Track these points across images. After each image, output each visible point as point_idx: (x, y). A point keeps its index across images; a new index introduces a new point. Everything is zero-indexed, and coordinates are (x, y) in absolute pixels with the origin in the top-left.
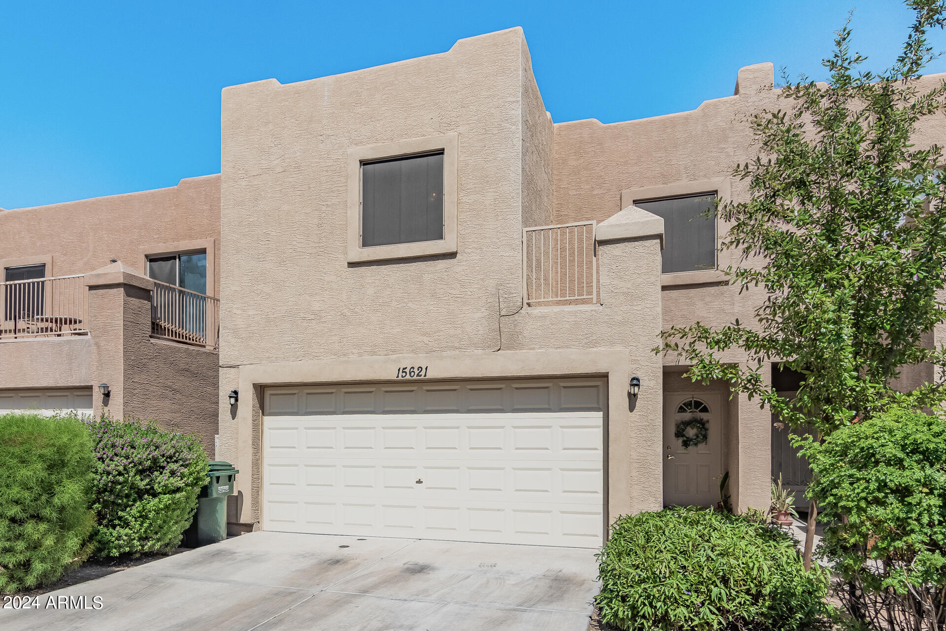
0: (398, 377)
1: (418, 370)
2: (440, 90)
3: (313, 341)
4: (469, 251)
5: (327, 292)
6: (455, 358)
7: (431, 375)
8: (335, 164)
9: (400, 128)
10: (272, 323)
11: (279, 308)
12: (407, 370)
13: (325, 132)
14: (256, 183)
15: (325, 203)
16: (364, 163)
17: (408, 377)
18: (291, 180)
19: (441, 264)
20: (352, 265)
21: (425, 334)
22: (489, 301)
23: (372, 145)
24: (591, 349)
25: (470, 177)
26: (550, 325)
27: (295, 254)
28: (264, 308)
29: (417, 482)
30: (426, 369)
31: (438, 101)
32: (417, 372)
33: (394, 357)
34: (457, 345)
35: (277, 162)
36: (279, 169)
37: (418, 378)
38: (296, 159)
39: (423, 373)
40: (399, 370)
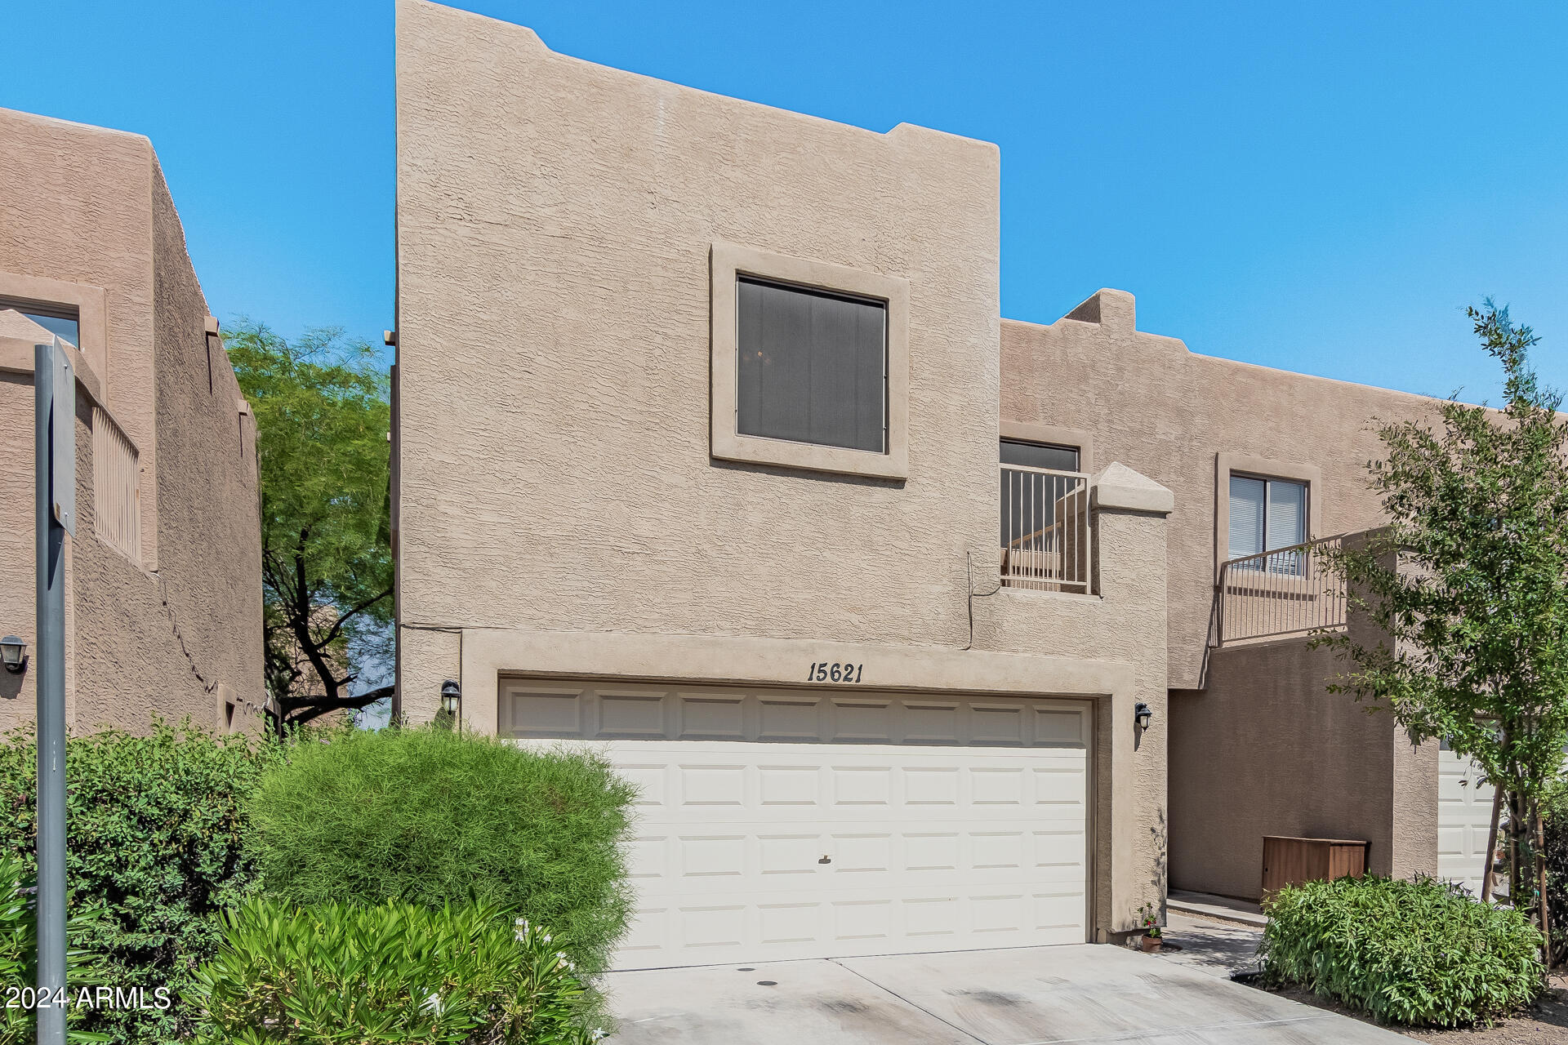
0: (811, 679)
1: (846, 669)
2: (878, 195)
3: (638, 596)
4: (925, 481)
5: (667, 505)
6: (907, 655)
7: (867, 679)
8: (683, 259)
9: (808, 235)
10: (540, 548)
11: (558, 519)
12: (828, 669)
13: (658, 189)
14: (494, 240)
15: (661, 330)
16: (743, 277)
17: (829, 680)
18: (581, 260)
19: (881, 494)
20: (718, 462)
21: (853, 609)
22: (954, 568)
23: (757, 249)
24: (1089, 660)
25: (926, 360)
26: (1038, 619)
27: (593, 415)
28: (520, 514)
29: (821, 861)
30: (860, 669)
31: (874, 213)
32: (844, 673)
33: (803, 643)
34: (906, 633)
35: (548, 211)
36: (552, 229)
37: (846, 683)
38: (593, 222)
39: (854, 675)
40: (813, 667)
